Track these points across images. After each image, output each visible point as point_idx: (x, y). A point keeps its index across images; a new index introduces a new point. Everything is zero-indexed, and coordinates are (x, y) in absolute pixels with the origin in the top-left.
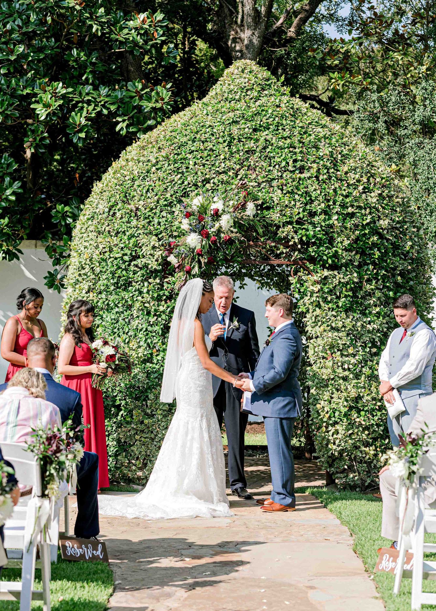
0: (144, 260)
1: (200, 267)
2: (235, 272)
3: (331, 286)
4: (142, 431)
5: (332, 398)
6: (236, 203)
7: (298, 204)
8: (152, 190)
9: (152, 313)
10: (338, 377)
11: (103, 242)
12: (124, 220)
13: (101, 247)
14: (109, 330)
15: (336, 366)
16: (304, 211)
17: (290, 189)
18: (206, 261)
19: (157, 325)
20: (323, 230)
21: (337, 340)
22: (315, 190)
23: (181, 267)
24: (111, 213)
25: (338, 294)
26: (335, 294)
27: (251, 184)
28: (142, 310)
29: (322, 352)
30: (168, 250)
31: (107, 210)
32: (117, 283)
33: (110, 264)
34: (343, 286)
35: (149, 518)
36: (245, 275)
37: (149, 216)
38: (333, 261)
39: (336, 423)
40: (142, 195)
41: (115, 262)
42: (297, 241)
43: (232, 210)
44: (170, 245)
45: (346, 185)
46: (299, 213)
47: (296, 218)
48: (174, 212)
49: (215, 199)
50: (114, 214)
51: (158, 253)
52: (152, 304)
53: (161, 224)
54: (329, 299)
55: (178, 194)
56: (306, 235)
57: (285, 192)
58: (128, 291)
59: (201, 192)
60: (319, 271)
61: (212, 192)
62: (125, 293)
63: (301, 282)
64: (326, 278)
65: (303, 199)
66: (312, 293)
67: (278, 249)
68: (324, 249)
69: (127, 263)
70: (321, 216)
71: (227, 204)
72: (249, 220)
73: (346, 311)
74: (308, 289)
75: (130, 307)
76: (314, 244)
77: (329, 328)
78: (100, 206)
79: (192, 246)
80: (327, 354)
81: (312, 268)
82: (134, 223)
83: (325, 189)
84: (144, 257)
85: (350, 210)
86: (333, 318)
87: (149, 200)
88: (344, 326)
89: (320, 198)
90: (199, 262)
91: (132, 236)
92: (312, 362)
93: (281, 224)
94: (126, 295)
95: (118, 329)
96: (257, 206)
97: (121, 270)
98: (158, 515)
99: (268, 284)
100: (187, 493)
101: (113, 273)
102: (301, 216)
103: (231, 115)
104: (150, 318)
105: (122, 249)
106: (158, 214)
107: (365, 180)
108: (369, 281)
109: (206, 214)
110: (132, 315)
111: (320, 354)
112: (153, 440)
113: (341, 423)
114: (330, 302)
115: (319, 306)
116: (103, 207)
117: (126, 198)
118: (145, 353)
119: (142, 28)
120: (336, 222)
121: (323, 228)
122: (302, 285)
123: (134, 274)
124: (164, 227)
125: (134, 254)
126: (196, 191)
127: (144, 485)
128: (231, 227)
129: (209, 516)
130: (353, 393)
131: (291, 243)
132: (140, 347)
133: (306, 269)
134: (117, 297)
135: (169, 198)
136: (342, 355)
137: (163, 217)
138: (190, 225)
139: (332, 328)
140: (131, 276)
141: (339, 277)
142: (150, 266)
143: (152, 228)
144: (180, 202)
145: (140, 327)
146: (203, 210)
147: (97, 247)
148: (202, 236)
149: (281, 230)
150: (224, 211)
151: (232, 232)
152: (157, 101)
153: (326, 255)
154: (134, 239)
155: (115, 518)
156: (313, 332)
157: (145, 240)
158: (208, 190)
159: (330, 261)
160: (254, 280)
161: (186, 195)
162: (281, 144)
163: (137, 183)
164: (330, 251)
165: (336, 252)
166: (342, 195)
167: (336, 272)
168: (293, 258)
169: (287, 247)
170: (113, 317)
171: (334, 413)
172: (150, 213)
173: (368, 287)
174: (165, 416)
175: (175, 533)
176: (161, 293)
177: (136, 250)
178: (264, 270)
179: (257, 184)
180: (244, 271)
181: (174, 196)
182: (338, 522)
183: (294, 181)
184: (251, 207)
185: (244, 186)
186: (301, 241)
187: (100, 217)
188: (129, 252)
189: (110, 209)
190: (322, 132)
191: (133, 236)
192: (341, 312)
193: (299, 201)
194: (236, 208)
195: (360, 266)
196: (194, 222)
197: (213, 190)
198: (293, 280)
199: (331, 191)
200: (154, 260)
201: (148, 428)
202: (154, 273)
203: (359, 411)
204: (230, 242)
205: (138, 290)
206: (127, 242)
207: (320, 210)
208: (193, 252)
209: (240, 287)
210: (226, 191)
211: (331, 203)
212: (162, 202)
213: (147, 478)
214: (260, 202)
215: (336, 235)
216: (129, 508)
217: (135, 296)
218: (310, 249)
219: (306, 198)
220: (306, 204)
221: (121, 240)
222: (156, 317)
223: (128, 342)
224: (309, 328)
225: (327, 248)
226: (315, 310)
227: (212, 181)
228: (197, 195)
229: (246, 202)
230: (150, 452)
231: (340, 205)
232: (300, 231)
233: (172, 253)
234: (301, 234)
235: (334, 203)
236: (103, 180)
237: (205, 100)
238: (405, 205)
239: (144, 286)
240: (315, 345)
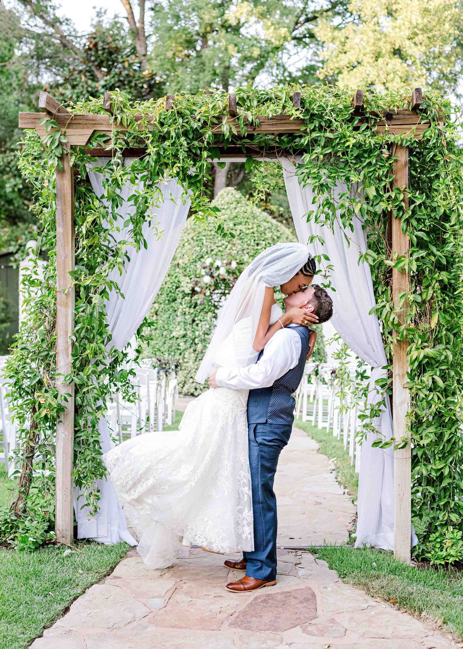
0: (182, 289)
6: (227, 261)
8: (186, 254)
27: (234, 252)
28: (182, 312)
30: (194, 284)
32: (169, 299)
33: (166, 290)
44: (196, 281)
48: (197, 265)
49: (217, 260)
51: (190, 286)
53: (191, 271)
55: (198, 257)
59: (210, 256)
69: (174, 290)
71: (223, 262)
75: (176, 311)
79: (206, 282)
82: (177, 270)
87: (184, 260)
90: (209, 289)
91: (176, 277)
94: (174, 305)
97: (171, 293)
101: (167, 295)
105: (172, 283)
106: (189, 267)
109: (213, 267)
123: (178, 295)
125: (177, 285)
126: (207, 256)
134: (169, 306)
135: (194, 258)
137: (192, 268)
138: (205, 272)
142: (185, 291)
143: (186, 273)
144: (200, 260)
146: (211, 265)
148: (211, 277)
150: (221, 266)
151: (225, 275)
157: (183, 279)
158: (213, 255)
161: (202, 257)
172: (185, 266)
185: (230, 253)
190: (267, 225)
194: (227, 264)
197: (216, 255)
200: (188, 289)
202: (186, 295)
210: (222, 255)
212: (191, 260)
217: (178, 306)
221: (171, 279)
229: (231, 261)
233: (197, 286)
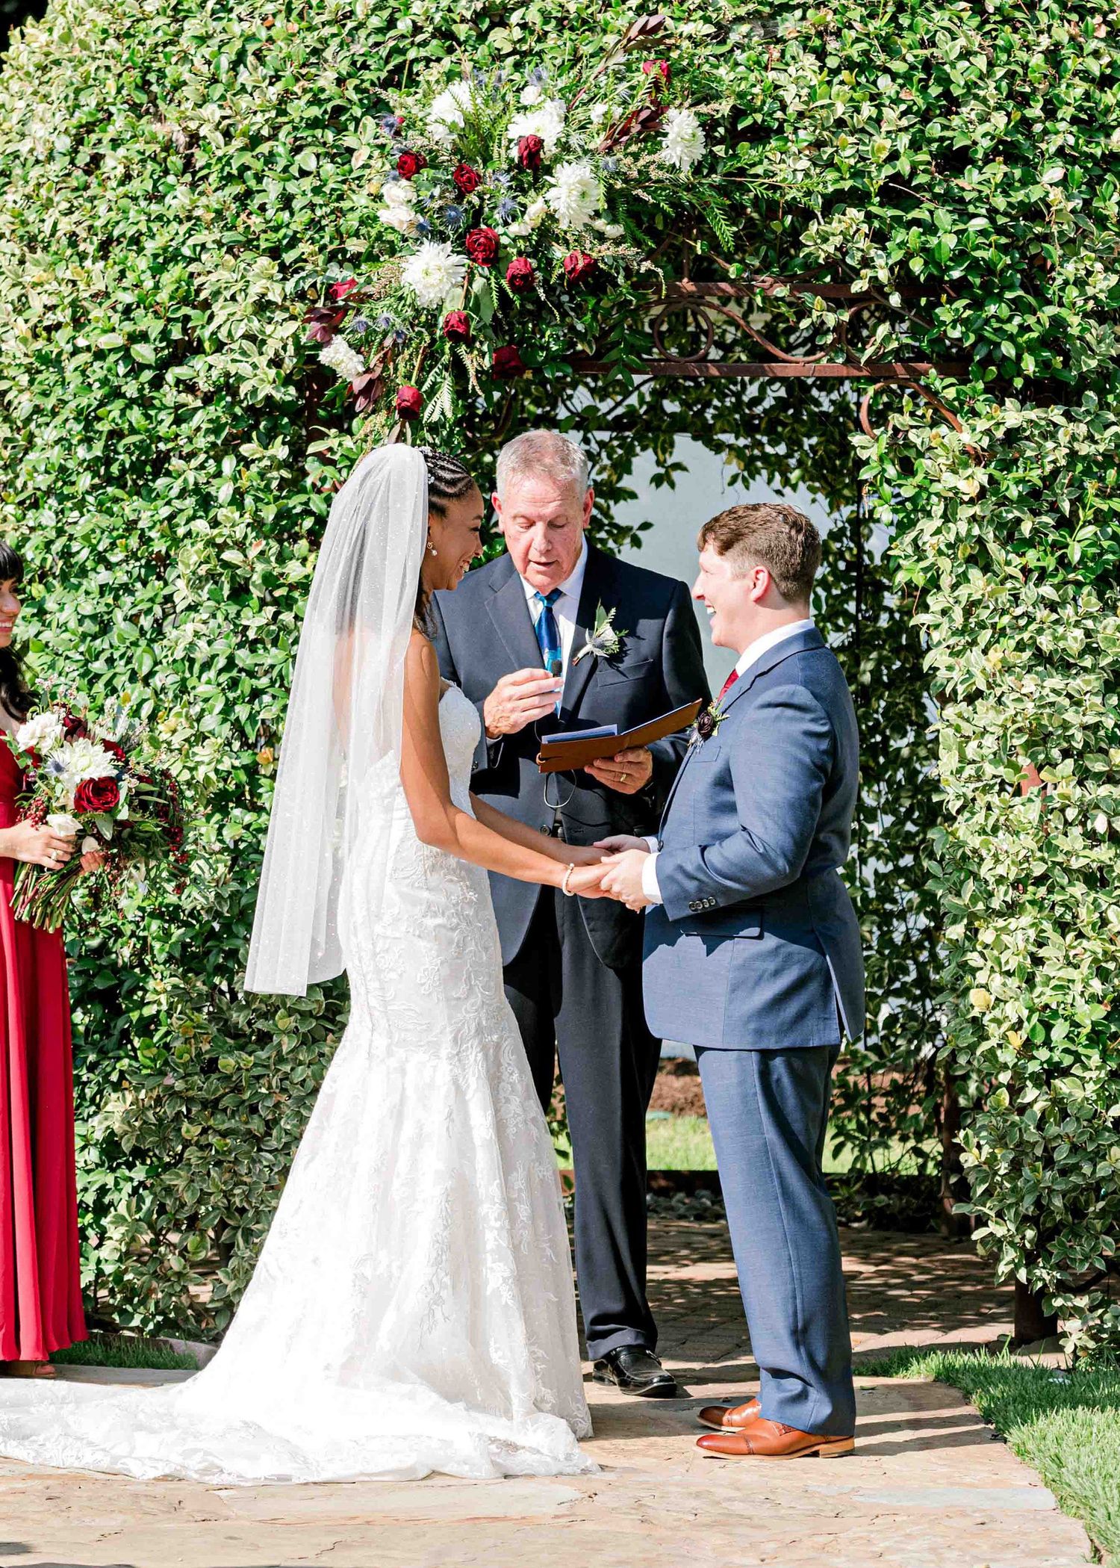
0: (220, 361)
1: (461, 392)
2: (632, 411)
3: (1034, 475)
4: (212, 1106)
5: (1038, 961)
6: (618, 111)
7: (890, 114)
8: (258, 55)
9: (256, 593)
10: (1067, 870)
12: (136, 187)
13: (37, 302)
14: (69, 666)
15: (1055, 821)
16: (915, 146)
17: (854, 52)
18: (487, 363)
19: (275, 642)
20: (1001, 231)
21: (1063, 710)
22: (966, 54)
23: (377, 392)
24: (83, 159)
25: (1066, 507)
26: (1054, 508)
27: (687, 29)
28: (212, 576)
29: (996, 758)
30: (320, 318)
31: (64, 143)
32: (108, 462)
33: (74, 379)
34: (1087, 472)
35: (226, 1479)
36: (679, 424)
37: (245, 168)
38: (1045, 365)
39: (1055, 1071)
40: (214, 80)
41: (98, 370)
42: (883, 275)
43: (599, 142)
44: (331, 293)
45: (1103, 32)
46: (894, 156)
47: (880, 177)
48: (350, 151)
49: (529, 96)
50: (96, 159)
51: (281, 332)
52: (253, 553)
53: (296, 205)
54: (1026, 528)
55: (367, 75)
56: (924, 250)
57: (832, 62)
58: (150, 495)
59: (467, 67)
60: (980, 407)
61: (518, 66)
62: (138, 502)
63: (903, 455)
64: (1013, 436)
65: (912, 95)
66: (952, 502)
67: (803, 312)
68: (1005, 311)
69: (147, 375)
70: (988, 170)
71: (580, 114)
72: (676, 184)
73: (1102, 583)
74: (936, 488)
75: (159, 565)
76: (961, 287)
77: (1027, 655)
78: (38, 129)
79: (428, 298)
80: (1017, 769)
81: (951, 393)
82: (179, 198)
83: (1008, 50)
84: (219, 347)
86: (1042, 613)
87: (244, 101)
88: (1090, 649)
89: (989, 91)
90: (458, 369)
92: (953, 807)
93: (817, 204)
94: (147, 514)
95: (110, 661)
96: (709, 125)
97: (120, 403)
98: (266, 1467)
99: (777, 465)
100: (395, 1374)
101: (88, 419)
102: (903, 166)
104: (247, 612)
105: (128, 310)
106: (282, 162)
109: (487, 159)
110: (168, 599)
111: (989, 770)
112: (257, 1141)
113: (1076, 1070)
114: (1030, 543)
115: (981, 559)
116: (48, 129)
117: (149, 92)
118: (225, 765)
120: (1056, 195)
121: (1001, 220)
122: (907, 469)
123: (178, 421)
124: (305, 216)
125: (176, 334)
126: (447, 63)
127: (217, 1340)
128: (597, 214)
129: (485, 1470)
131: (859, 286)
132: (201, 737)
133: (926, 397)
134: (105, 521)
135: (332, 89)
136: (1083, 776)
137: (304, 173)
138: (420, 208)
139: (1041, 657)
140: (162, 430)
141: (1069, 433)
142: (244, 389)
143: (256, 222)
144: (377, 107)
145: (202, 653)
147: (21, 306)
148: (469, 253)
149: (813, 227)
150: (566, 148)
151: (601, 237)
153: (1011, 338)
154: (176, 271)
155: (75, 1479)
156: (957, 675)
157: (223, 275)
158: (498, 57)
159: (1029, 365)
160: (718, 447)
161: (402, 76)
163: (193, 27)
164: (1031, 320)
165: (1057, 322)
166: (1085, 75)
167: (1056, 413)
168: (870, 351)
169: (840, 299)
170: (88, 609)
171: (1048, 1027)
172: (247, 158)
174: (309, 1040)
175: (328, 1541)
176: (295, 503)
177: (187, 319)
178: (756, 401)
179: (710, 29)
180: (671, 406)
181: (352, 83)
182: (1046, 1499)
183: (872, 16)
184: (682, 128)
186: (903, 278)
187: (35, 173)
188: (155, 327)
189: (79, 141)
191: (175, 257)
192: (1079, 585)
193: (896, 101)
194: (617, 134)
196: (435, 196)
197: (522, 57)
198: (868, 445)
199: (1037, 60)
200: (263, 361)
201: (238, 1089)
202: (263, 417)
204: (593, 280)
205: (197, 490)
206: (149, 284)
207: (986, 143)
208: (431, 326)
209: (658, 480)
210: (576, 59)
211: (1035, 111)
213: (228, 1308)
214: (724, 107)
215: (1056, 252)
216: (140, 1437)
217: (181, 519)
218: (944, 314)
219: (924, 89)
220: (925, 118)
221: (123, 274)
222: (270, 610)
223: (153, 717)
224: (938, 658)
225: (1017, 305)
226: (963, 579)
227: (515, 18)
228: (450, 76)
229: (660, 109)
230: (247, 1197)
231: (1074, 121)
232: (899, 235)
233: (341, 331)
234: (902, 244)
235: (1050, 112)
236: (49, 15)
239: (218, 474)
240: (967, 729)
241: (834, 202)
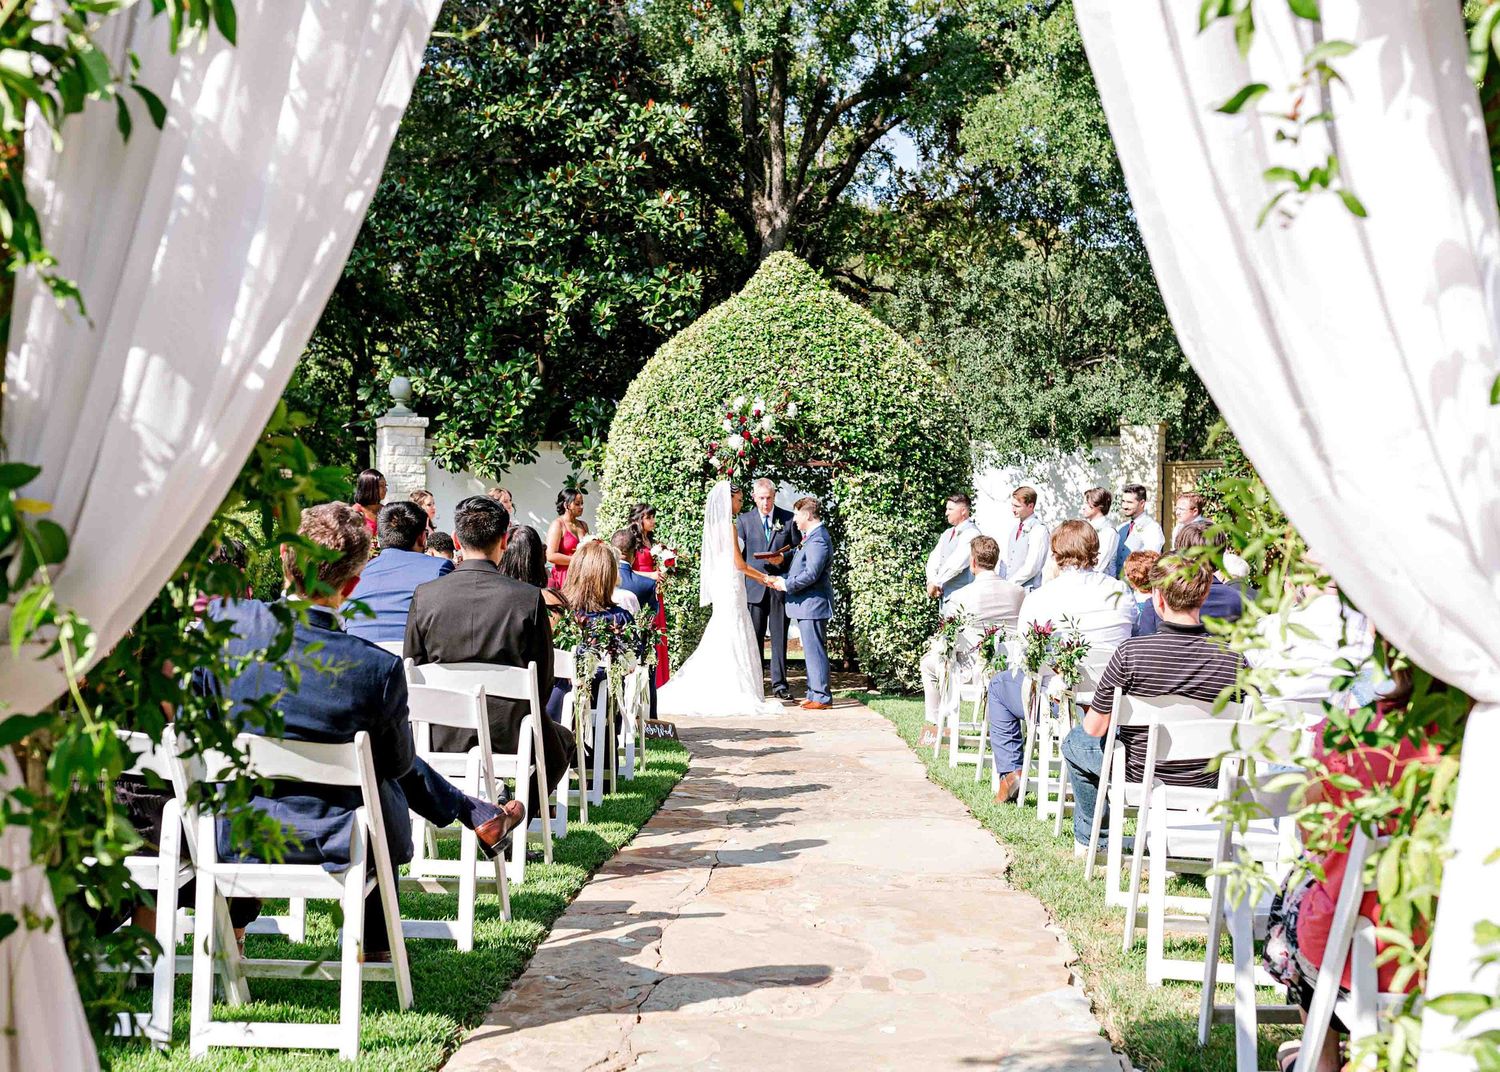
1: (741, 470)
3: (872, 489)
5: (873, 602)
7: (839, 404)
9: (694, 517)
10: (880, 581)
11: (643, 445)
12: (663, 421)
13: (640, 449)
15: (877, 569)
16: (845, 412)
17: (831, 389)
18: (748, 463)
20: (864, 431)
21: (879, 543)
22: (856, 390)
23: (722, 470)
24: (650, 415)
25: (879, 496)
26: (877, 496)
29: (863, 555)
31: (645, 411)
34: (884, 488)
36: (781, 477)
37: (689, 417)
38: (874, 463)
39: (877, 626)
40: (681, 396)
41: (656, 465)
42: (838, 442)
43: (773, 411)
45: (887, 384)
46: (840, 414)
47: (837, 419)
50: (653, 416)
51: (699, 456)
52: (693, 508)
54: (870, 501)
56: (847, 436)
57: (826, 392)
58: (669, 495)
60: (860, 473)
61: (753, 393)
62: (666, 496)
63: (843, 484)
64: (867, 480)
65: (844, 399)
66: (853, 495)
67: (819, 451)
68: (865, 450)
69: (668, 466)
70: (862, 417)
72: (791, 421)
73: (888, 513)
74: (849, 492)
75: (670, 511)
76: (855, 445)
77: (871, 531)
78: (637, 407)
80: (868, 557)
81: (853, 470)
82: (674, 424)
83: (866, 389)
84: (684, 459)
85: (891, 410)
86: (874, 521)
88: (885, 529)
89: (862, 398)
90: (741, 464)
92: (854, 566)
93: (822, 425)
96: (798, 407)
99: (804, 487)
101: (654, 476)
102: (842, 416)
103: (770, 311)
104: (692, 522)
105: (662, 451)
107: (906, 378)
108: (910, 483)
111: (862, 557)
113: (882, 627)
114: (871, 505)
115: (860, 509)
116: (641, 407)
117: (665, 398)
119: (666, 208)
120: (877, 423)
121: (864, 429)
122: (843, 487)
124: (704, 429)
128: (773, 428)
130: (894, 598)
131: (832, 445)
133: (847, 470)
136: (883, 558)
139: (874, 531)
140: (671, 479)
141: (881, 479)
144: (721, 402)
145: (681, 531)
146: (745, 411)
147: (636, 450)
149: (822, 431)
152: (686, 289)
153: (867, 457)
154: (674, 441)
156: (854, 535)
159: (871, 463)
160: (791, 483)
161: (726, 395)
162: (821, 342)
163: (676, 383)
164: (871, 452)
165: (877, 453)
166: (884, 395)
167: (877, 474)
168: (834, 460)
169: (827, 447)
171: (876, 617)
173: (910, 489)
177: (677, 453)
178: (800, 472)
179: (797, 384)
180: (780, 473)
181: (714, 397)
183: (834, 381)
184: (792, 407)
185: (784, 387)
186: (842, 443)
187: (638, 418)
188: (669, 455)
189: (649, 410)
190: (862, 328)
191: (674, 438)
192: (882, 514)
193: (840, 401)
194: (777, 409)
195: (901, 468)
196: (736, 423)
197: (755, 391)
198: (834, 482)
199: (872, 391)
202: (693, 476)
203: (900, 615)
204: (771, 444)
205: (680, 493)
206: (667, 445)
207: (861, 411)
208: (735, 454)
211: (872, 403)
212: (702, 403)
214: (801, 403)
215: (877, 436)
217: (676, 500)
218: (852, 451)
219: (847, 398)
220: (847, 405)
224: (850, 532)
225: (868, 449)
226: (856, 513)
227: (752, 381)
228: (737, 396)
231: (881, 405)
232: (841, 433)
234: (842, 435)
235: (876, 403)
236: (638, 379)
237: (742, 294)
238: (946, 405)
239: (685, 489)
240: (856, 548)
241: (827, 425)
